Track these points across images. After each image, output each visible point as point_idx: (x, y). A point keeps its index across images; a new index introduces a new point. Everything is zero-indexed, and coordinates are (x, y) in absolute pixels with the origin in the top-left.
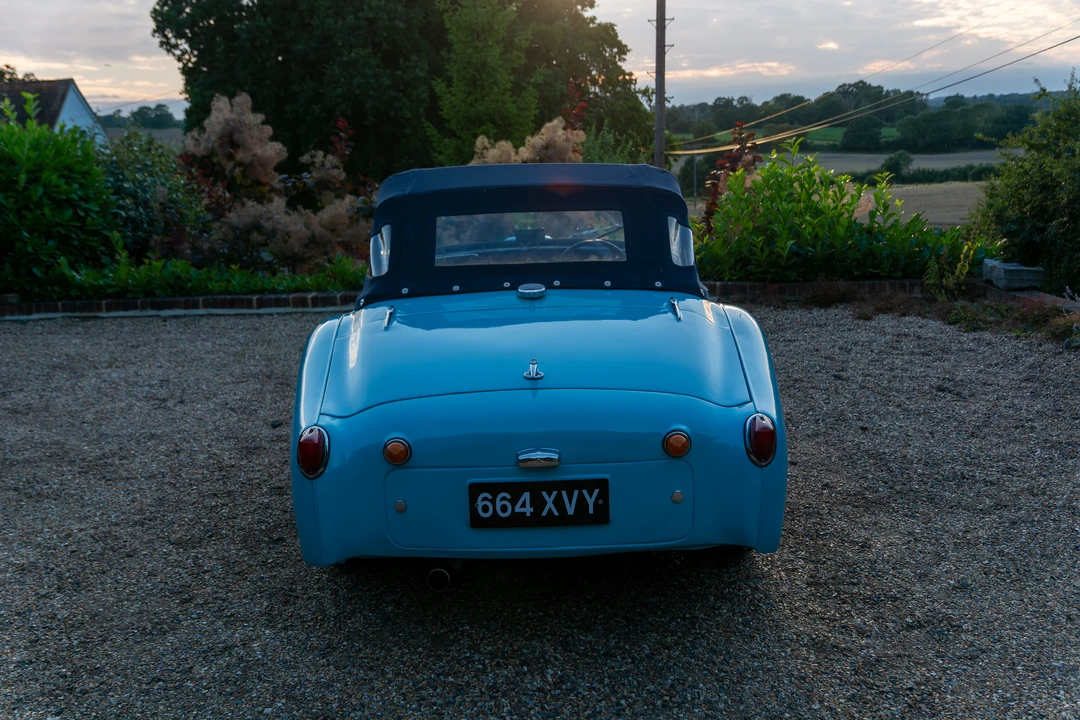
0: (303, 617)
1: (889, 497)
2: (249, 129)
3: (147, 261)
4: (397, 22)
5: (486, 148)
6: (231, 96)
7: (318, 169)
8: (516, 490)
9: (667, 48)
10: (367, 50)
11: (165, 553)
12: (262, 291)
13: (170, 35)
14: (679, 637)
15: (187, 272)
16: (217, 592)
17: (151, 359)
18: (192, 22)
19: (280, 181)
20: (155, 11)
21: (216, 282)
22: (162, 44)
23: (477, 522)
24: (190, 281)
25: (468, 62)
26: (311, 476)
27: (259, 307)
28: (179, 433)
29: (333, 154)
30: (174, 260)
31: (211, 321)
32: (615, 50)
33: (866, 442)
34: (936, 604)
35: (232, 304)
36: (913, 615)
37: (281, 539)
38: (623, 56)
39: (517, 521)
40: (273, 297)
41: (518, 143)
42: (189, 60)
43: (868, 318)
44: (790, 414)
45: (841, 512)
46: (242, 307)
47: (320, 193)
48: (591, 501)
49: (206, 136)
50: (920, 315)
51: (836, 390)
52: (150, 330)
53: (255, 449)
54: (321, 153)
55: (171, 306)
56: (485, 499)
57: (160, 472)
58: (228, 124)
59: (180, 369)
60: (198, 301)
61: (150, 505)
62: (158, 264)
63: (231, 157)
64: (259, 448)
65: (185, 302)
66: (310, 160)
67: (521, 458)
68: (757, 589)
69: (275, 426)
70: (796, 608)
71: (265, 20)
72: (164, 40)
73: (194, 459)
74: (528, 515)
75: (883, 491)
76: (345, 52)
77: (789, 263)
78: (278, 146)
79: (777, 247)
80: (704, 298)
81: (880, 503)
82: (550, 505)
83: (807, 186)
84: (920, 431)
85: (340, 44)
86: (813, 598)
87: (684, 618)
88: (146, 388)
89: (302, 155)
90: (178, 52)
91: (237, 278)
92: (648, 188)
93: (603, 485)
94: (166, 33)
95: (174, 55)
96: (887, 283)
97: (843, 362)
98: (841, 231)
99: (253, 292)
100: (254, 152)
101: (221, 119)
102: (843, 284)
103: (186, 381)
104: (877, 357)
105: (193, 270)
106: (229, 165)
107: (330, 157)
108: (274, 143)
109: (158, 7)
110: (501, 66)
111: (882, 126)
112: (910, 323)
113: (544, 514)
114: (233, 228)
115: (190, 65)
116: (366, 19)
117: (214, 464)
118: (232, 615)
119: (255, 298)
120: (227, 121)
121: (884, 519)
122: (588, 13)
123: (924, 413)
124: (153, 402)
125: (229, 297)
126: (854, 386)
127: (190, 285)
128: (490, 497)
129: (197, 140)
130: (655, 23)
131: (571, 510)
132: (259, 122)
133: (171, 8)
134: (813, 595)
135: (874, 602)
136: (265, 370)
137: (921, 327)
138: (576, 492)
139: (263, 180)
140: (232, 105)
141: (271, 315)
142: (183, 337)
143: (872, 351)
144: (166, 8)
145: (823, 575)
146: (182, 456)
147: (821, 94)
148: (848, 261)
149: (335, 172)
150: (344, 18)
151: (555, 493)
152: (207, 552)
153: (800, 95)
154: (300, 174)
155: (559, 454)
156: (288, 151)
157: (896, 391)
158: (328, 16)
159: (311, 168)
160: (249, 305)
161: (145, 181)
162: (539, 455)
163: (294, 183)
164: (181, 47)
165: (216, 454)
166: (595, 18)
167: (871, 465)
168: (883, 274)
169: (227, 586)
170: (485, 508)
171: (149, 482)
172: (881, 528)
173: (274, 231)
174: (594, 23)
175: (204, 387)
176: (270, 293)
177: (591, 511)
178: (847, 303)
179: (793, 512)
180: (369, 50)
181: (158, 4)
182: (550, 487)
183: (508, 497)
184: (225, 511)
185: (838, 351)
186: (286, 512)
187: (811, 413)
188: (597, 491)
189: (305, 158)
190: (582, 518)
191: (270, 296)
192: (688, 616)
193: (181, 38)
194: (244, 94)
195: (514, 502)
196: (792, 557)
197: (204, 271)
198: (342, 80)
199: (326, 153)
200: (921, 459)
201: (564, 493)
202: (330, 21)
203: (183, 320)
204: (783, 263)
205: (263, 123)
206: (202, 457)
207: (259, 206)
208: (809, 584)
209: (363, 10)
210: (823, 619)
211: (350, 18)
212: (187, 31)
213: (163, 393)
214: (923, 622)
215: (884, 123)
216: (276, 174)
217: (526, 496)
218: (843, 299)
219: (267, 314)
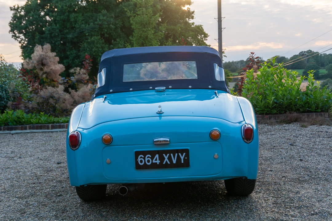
0: (69, 216)
1: (309, 179)
2: (50, 58)
3: (6, 112)
4: (111, 25)
6: (42, 45)
7: (77, 75)
8: (153, 154)
9: (222, 29)
10: (98, 37)
11: (14, 201)
12: (54, 122)
13: (16, 33)
14: (220, 219)
15: (22, 115)
16: (35, 210)
17: (7, 146)
18: (26, 27)
19: (61, 80)
20: (10, 23)
21: (34, 119)
22: (13, 36)
23: (138, 167)
24: (24, 119)
25: (140, 37)
26: (74, 149)
27: (52, 129)
28: (19, 167)
29: (84, 69)
30: (17, 110)
31: (32, 135)
32: (203, 36)
33: (302, 164)
34: (324, 208)
35: (41, 128)
36: (314, 211)
37: (61, 195)
38: (206, 38)
39: (154, 166)
40: (58, 124)
42: (24, 43)
43: (306, 127)
44: (271, 157)
45: (289, 184)
46: (45, 129)
47: (78, 84)
48: (182, 158)
49: (32, 61)
50: (328, 125)
51: (291, 149)
52: (6, 138)
53: (50, 170)
54: (79, 68)
55: (15, 129)
56: (141, 157)
57: (11, 178)
58: (41, 56)
59: (19, 149)
60: (27, 127)
61: (8, 187)
62: (10, 112)
63: (42, 69)
64: (52, 170)
65: (21, 127)
66: (74, 72)
67: (155, 140)
68: (252, 205)
69: (58, 163)
70: (267, 210)
71: (56, 25)
72: (14, 35)
73: (25, 174)
74: (158, 163)
75: (307, 178)
76: (89, 38)
77: (273, 106)
79: (268, 99)
80: (228, 93)
81: (305, 181)
82: (166, 159)
83: (280, 76)
84: (324, 160)
85: (87, 34)
86: (274, 207)
87: (222, 214)
88: (5, 154)
89: (71, 69)
90: (19, 40)
91: (43, 118)
92: (206, 53)
93: (187, 151)
94: (15, 32)
95: (18, 41)
96: (315, 114)
97: (294, 140)
98: (294, 93)
99: (49, 123)
100: (51, 68)
101: (38, 54)
102: (296, 114)
103: (22, 152)
104: (309, 139)
105: (25, 115)
106: (41, 73)
107: (82, 70)
108: (60, 65)
109: (12, 22)
110: (154, 38)
111: (320, 68)
112: (323, 128)
113: (164, 163)
114: (42, 97)
115: (24, 45)
116: (98, 24)
117: (33, 175)
118: (41, 217)
119: (50, 125)
120: (41, 55)
121: (306, 186)
122: (191, 21)
123: (327, 155)
124: (8, 158)
125: (39, 125)
126: (298, 148)
127: (23, 120)
128: (143, 157)
129: (28, 63)
130: (217, 19)
131: (174, 162)
132: (54, 55)
133: (17, 22)
134: (275, 206)
135: (299, 208)
136: (54, 148)
137: (328, 129)
138: (176, 154)
139: (55, 79)
140: (42, 48)
141: (57, 132)
142: (20, 139)
143: (307, 137)
144: (15, 22)
145: (279, 201)
146: (20, 173)
147: (293, 56)
148: (298, 105)
149: (84, 76)
150: (89, 25)
151: (168, 155)
152: (31, 200)
153: (283, 56)
154: (70, 77)
155: (170, 139)
156: (65, 68)
157: (316, 149)
158: (82, 24)
159: (74, 75)
160: (48, 128)
161: (6, 81)
162: (162, 139)
163: (67, 81)
164: (21, 37)
165: (34, 172)
166: (194, 23)
167: (303, 170)
168: (312, 110)
169: (39, 209)
170: (141, 161)
171: (8, 181)
172: (304, 188)
173: (59, 98)
174: (193, 25)
175: (29, 154)
176: (57, 123)
177: (182, 162)
178: (298, 122)
179: (269, 184)
180: (99, 37)
181: (12, 20)
182: (166, 152)
183: (150, 156)
184: (38, 188)
185: (293, 137)
186: (63, 188)
187: (280, 156)
188: (184, 154)
189: (72, 71)
190: (179, 165)
191: (57, 124)
192: (224, 213)
193: (21, 34)
194: (48, 44)
195: (152, 159)
196: (267, 196)
197: (29, 115)
198: (88, 49)
199: (81, 68)
200: (324, 169)
201: (172, 155)
202: (83, 25)
203: (20, 134)
204: (270, 107)
205: (55, 56)
206: (29, 173)
207: (53, 88)
208: (273, 204)
209: (97, 21)
210: (278, 213)
211: (92, 24)
212: (24, 31)
213: (12, 155)
214: (318, 213)
215: (321, 67)
216: (60, 77)
217: (157, 156)
218: (296, 120)
219: (55, 131)
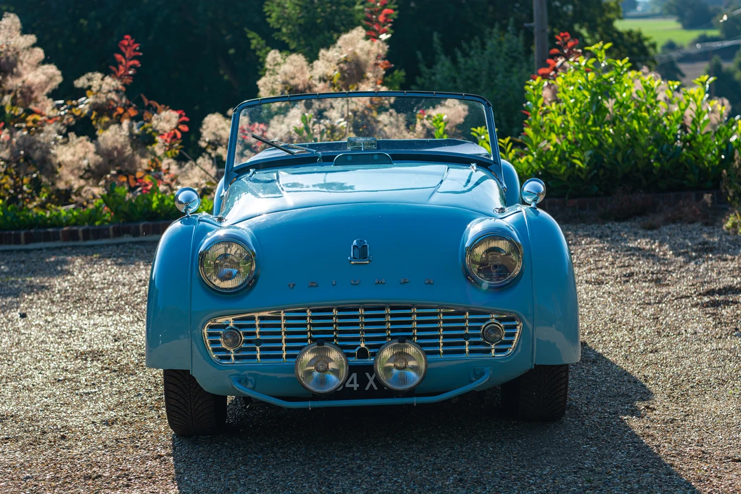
5: (278, 64)
7: (95, 93)
12: (31, 226)
19: (54, 108)
27: (27, 242)
29: (112, 76)
40: (42, 231)
41: (312, 57)
46: (10, 243)
47: (97, 121)
54: (98, 75)
66: (86, 85)
78: (51, 69)
89: (78, 77)
91: (5, 213)
99: (19, 228)
100: (25, 78)
107: (108, 80)
108: (46, 66)
119: (22, 233)
132: (29, 44)
139: (36, 108)
141: (41, 249)
149: (114, 96)
154: (76, 99)
156: (62, 74)
159: (88, 92)
160: (17, 241)
163: (70, 109)
168: (690, 185)
176: (39, 227)
189: (80, 83)
191: (39, 230)
194: (12, 15)
199: (105, 74)
205: (34, 45)
216: (51, 100)
219: (36, 249)
